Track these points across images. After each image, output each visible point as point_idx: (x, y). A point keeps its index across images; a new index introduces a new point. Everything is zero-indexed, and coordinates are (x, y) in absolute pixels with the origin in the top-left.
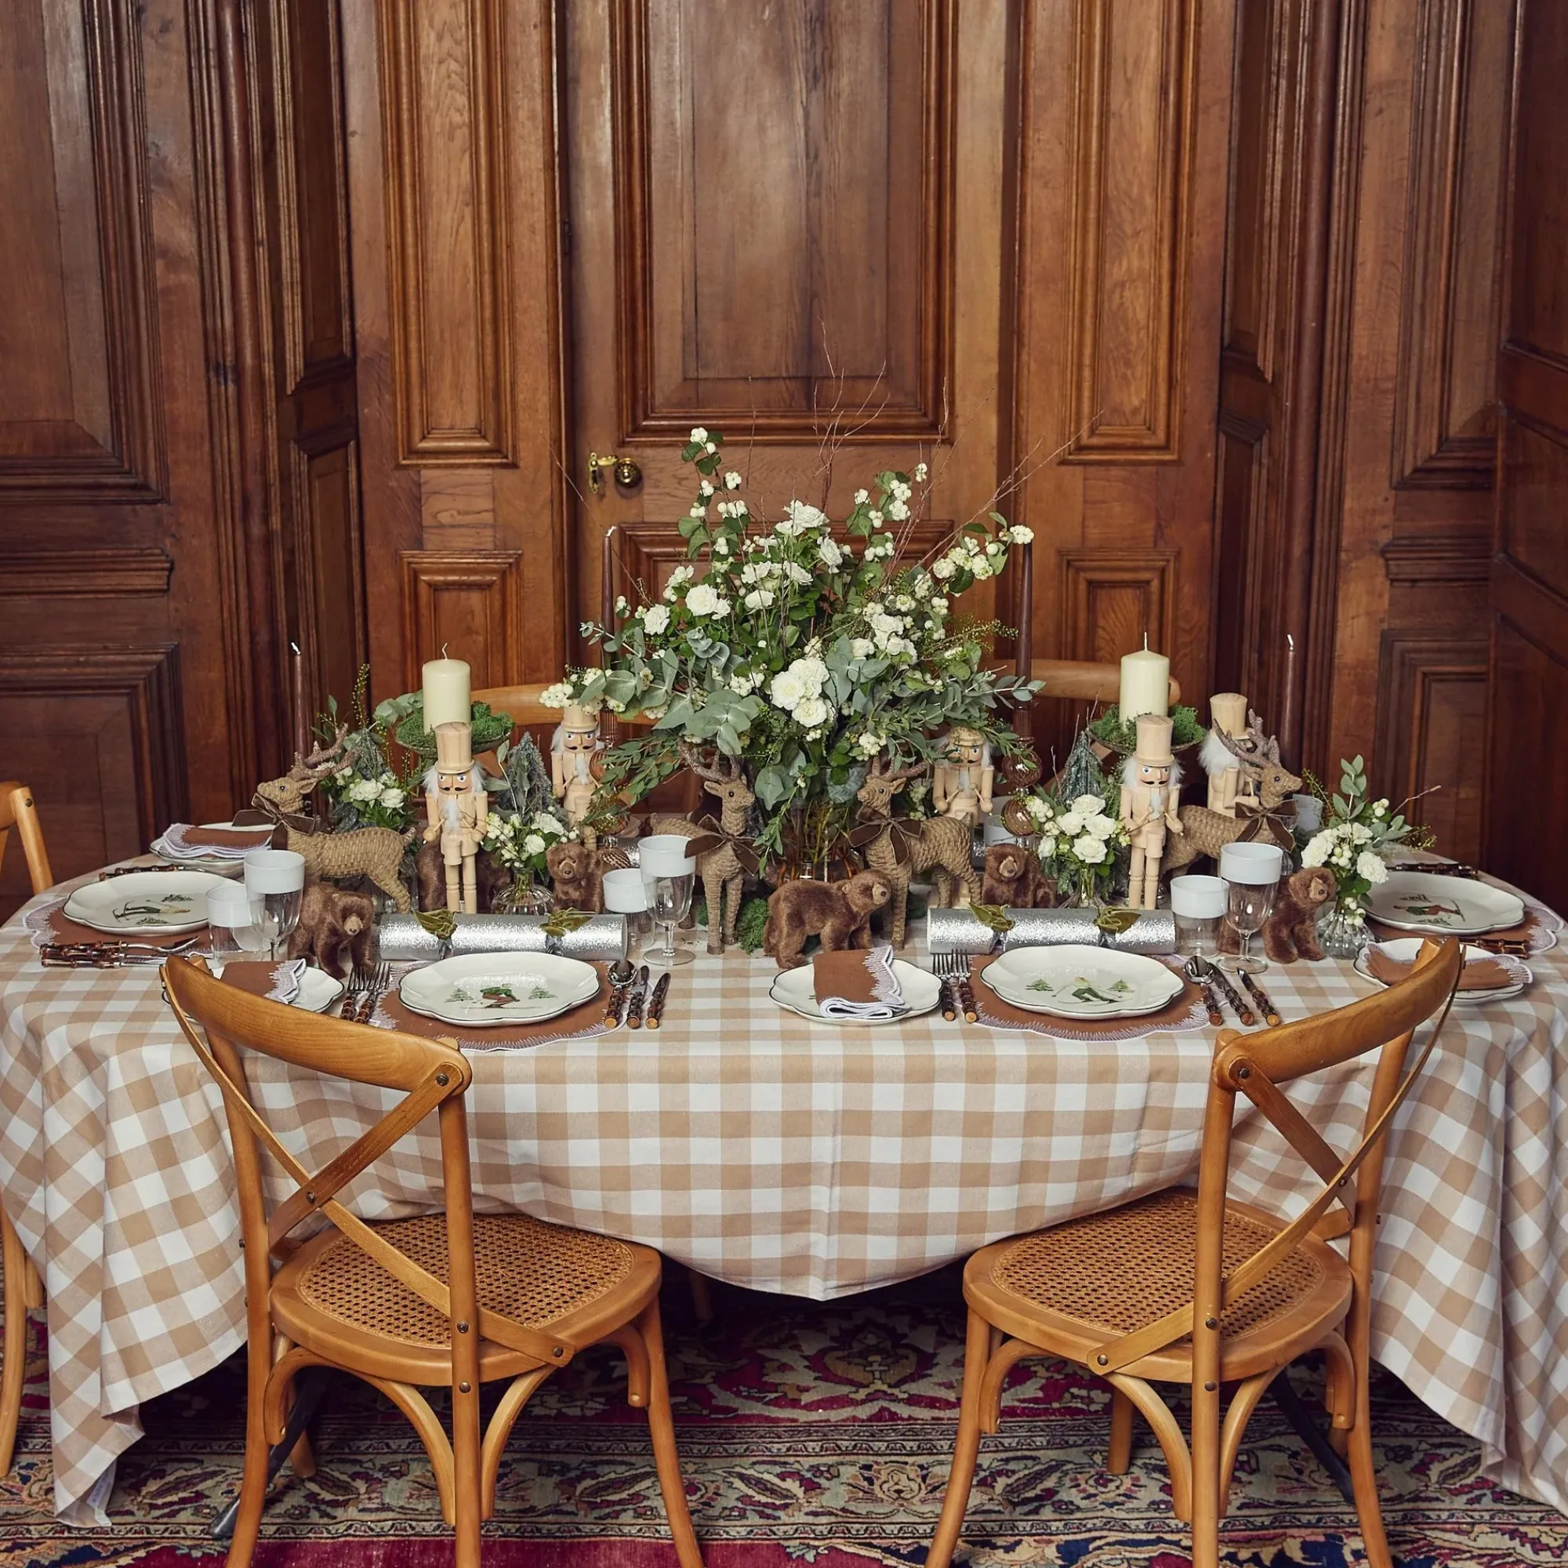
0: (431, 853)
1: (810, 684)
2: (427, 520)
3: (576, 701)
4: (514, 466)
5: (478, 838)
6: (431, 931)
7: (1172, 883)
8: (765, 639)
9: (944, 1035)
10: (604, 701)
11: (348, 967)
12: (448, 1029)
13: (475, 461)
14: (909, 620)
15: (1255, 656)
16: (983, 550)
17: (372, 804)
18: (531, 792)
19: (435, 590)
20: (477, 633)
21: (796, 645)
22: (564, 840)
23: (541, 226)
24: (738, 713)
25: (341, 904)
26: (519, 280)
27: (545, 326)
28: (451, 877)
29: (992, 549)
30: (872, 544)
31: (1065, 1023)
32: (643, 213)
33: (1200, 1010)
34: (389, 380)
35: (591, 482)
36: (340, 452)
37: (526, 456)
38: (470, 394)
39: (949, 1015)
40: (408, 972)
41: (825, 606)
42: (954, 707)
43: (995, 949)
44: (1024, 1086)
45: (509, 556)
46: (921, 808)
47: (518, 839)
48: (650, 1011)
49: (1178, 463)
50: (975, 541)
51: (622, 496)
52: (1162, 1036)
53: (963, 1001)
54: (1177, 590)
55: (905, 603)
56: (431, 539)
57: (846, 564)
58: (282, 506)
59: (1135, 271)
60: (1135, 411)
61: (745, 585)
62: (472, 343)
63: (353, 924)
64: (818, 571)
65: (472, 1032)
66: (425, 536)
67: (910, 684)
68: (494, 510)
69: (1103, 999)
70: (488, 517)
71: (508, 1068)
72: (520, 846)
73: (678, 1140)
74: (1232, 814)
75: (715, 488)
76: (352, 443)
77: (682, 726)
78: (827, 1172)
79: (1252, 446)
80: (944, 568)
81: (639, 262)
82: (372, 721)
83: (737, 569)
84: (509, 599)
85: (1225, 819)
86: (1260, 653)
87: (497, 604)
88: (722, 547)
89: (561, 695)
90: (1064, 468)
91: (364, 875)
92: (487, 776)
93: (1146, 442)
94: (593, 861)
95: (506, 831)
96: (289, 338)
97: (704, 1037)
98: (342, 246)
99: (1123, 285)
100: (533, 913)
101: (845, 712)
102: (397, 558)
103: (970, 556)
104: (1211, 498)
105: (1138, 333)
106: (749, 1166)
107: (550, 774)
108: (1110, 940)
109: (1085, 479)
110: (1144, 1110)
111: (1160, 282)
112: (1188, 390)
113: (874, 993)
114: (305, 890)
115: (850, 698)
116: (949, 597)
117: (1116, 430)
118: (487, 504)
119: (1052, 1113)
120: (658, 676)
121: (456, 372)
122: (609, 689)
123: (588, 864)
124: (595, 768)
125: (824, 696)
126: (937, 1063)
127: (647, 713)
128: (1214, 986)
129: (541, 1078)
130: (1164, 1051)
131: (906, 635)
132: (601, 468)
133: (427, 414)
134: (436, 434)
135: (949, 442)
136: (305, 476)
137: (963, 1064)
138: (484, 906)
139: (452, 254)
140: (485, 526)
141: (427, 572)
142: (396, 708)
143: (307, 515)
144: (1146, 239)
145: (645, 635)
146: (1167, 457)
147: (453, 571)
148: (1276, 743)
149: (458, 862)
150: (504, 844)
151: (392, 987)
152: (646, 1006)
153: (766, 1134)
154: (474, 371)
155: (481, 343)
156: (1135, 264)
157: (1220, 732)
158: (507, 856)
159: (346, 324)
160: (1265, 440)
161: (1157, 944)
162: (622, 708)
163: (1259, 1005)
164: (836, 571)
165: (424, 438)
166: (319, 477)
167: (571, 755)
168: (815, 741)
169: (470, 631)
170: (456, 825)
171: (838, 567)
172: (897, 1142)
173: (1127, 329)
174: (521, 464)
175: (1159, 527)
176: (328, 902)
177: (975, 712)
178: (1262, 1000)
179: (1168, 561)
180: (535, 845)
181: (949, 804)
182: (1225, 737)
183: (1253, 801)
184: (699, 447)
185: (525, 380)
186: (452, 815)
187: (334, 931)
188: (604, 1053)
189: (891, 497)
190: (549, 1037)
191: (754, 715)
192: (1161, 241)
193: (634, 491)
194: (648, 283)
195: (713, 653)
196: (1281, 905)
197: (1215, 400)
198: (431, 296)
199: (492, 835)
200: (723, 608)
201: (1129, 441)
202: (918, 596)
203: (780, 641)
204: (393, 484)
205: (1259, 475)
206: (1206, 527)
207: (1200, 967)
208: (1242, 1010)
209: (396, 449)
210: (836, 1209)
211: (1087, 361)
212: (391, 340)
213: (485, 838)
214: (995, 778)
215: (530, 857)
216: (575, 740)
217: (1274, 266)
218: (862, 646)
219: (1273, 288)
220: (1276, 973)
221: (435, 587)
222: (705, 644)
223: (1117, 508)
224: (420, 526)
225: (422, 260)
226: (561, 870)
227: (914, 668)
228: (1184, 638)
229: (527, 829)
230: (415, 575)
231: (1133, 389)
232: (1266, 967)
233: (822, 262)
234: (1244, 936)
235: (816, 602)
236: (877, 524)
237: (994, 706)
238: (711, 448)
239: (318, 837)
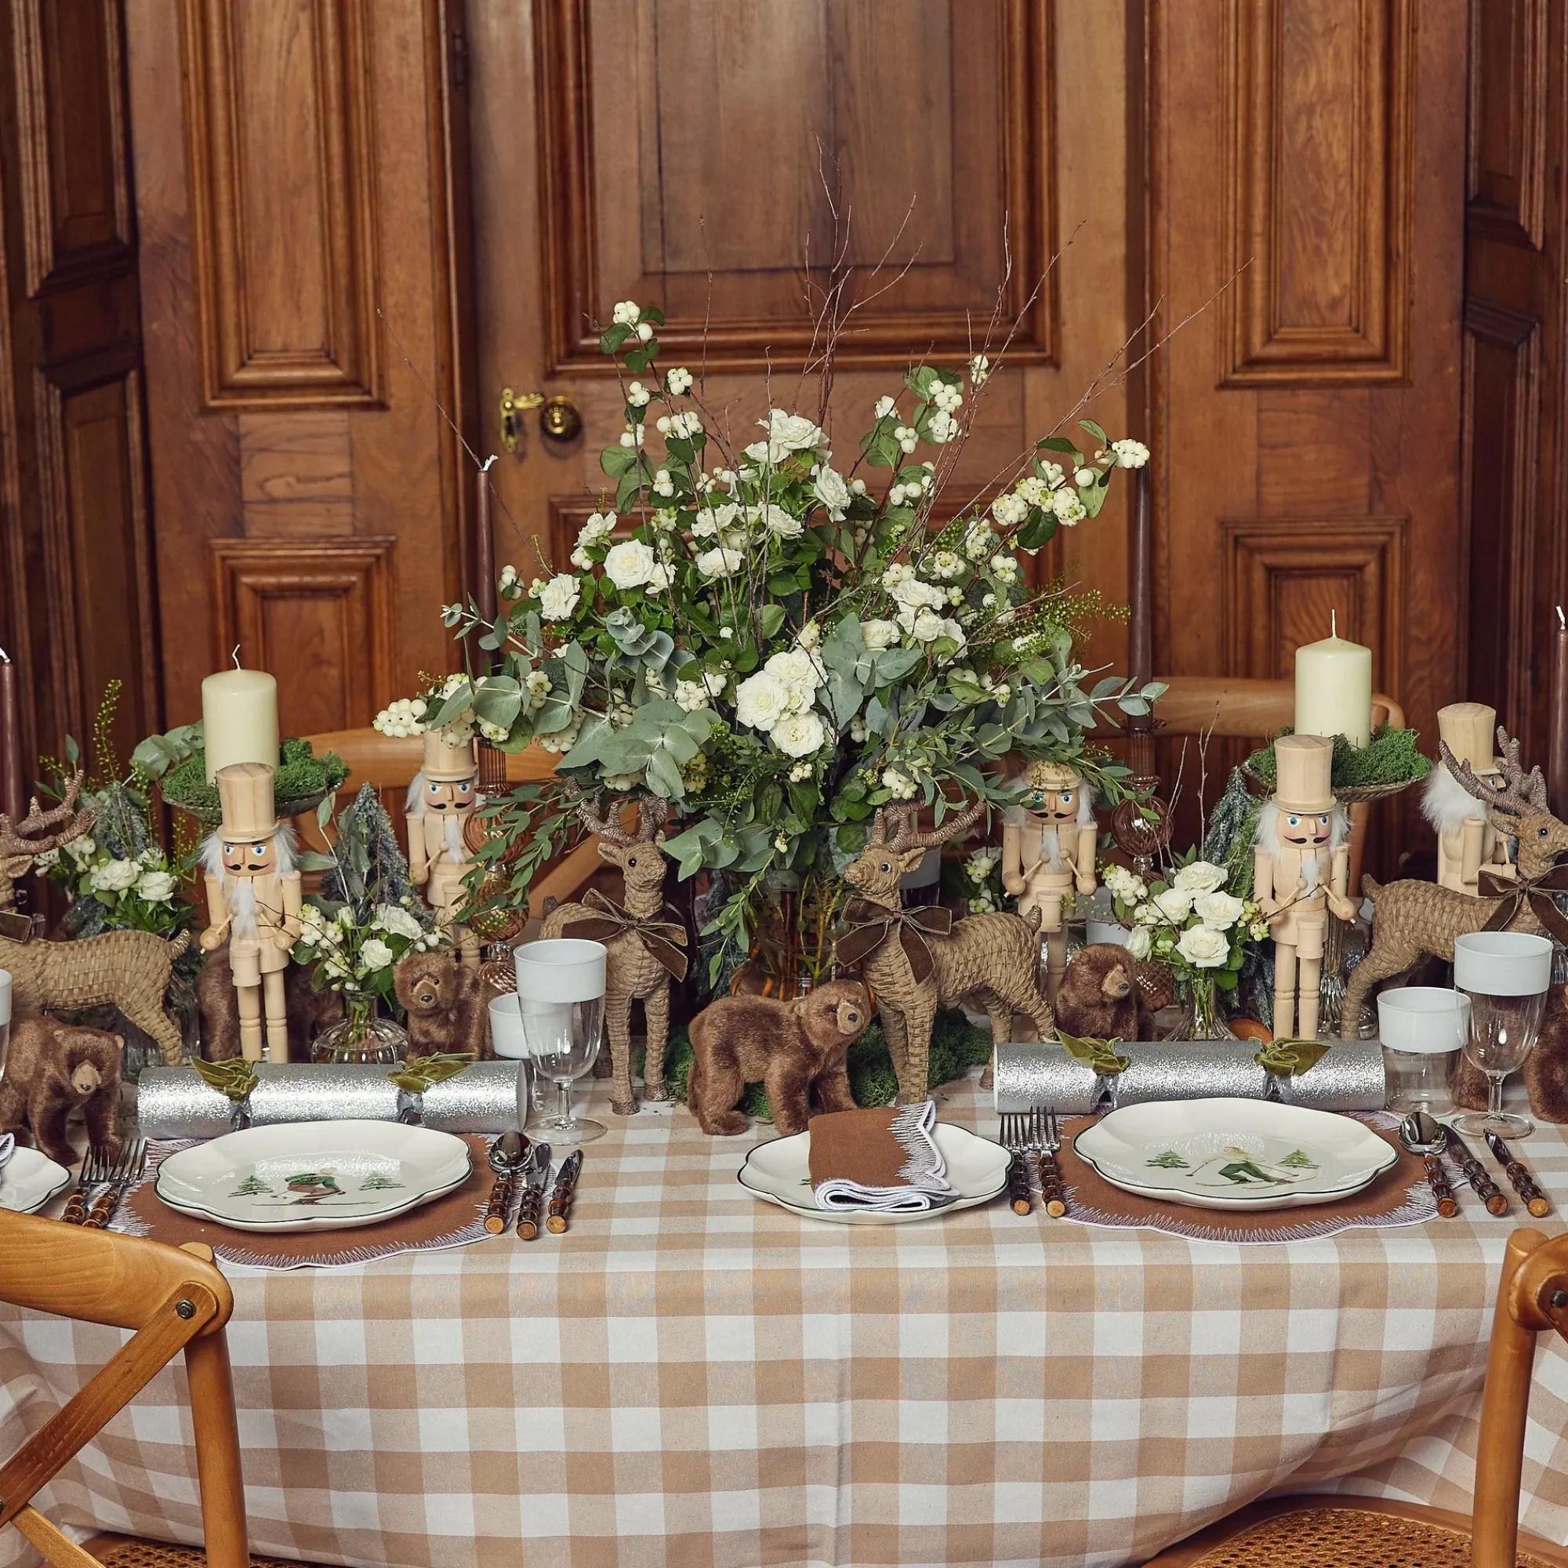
0: (218, 969)
1: (796, 688)
2: (250, 492)
3: (429, 725)
4: (381, 406)
5: (285, 942)
6: (218, 1086)
7: (1380, 998)
8: (731, 625)
9: (1011, 1236)
10: (476, 726)
11: (83, 1147)
12: (230, 1237)
13: (321, 399)
14: (956, 594)
15: (1528, 675)
16: (1070, 480)
17: (123, 894)
18: (372, 875)
19: (264, 598)
20: (329, 663)
21: (781, 634)
22: (421, 947)
23: (416, 38)
24: (680, 735)
25: (67, 1046)
26: (385, 123)
27: (424, 191)
28: (248, 1007)
29: (1084, 477)
30: (901, 480)
31: (1207, 1216)
32: (576, 21)
33: (1423, 1194)
34: (188, 279)
35: (503, 433)
36: (113, 388)
37: (399, 390)
38: (313, 294)
39: (1022, 1205)
40: (173, 1152)
41: (826, 574)
42: (1029, 727)
43: (1102, 1103)
44: (1140, 1315)
45: (376, 545)
46: (987, 894)
47: (349, 944)
48: (553, 1206)
49: (1403, 382)
50: (1058, 467)
51: (553, 454)
52: (1362, 1234)
53: (1045, 1185)
54: (1407, 580)
55: (948, 564)
56: (257, 523)
57: (856, 510)
58: (22, 467)
59: (1330, 87)
60: (1334, 304)
61: (698, 540)
62: (314, 220)
63: (85, 1078)
64: (814, 516)
65: (267, 1241)
66: (247, 515)
67: (957, 692)
68: (351, 475)
69: (1267, 1179)
70: (342, 486)
71: (320, 1296)
72: (354, 959)
73: (591, 1412)
74: (1474, 892)
75: (652, 394)
76: (133, 374)
77: (596, 765)
78: (832, 1461)
79: (1514, 350)
80: (1009, 509)
81: (571, 96)
82: (126, 770)
83: (687, 519)
84: (376, 611)
85: (1462, 899)
86: (1535, 668)
87: (359, 619)
88: (663, 486)
89: (407, 717)
90: (1227, 394)
91: (111, 1005)
92: (302, 847)
93: (1353, 350)
94: (468, 981)
95: (330, 934)
96: (28, 211)
97: (631, 1243)
98: (113, 75)
99: (1310, 110)
100: (374, 1062)
101: (857, 736)
102: (206, 549)
103: (1050, 489)
104: (1455, 437)
105: (1336, 183)
106: (707, 1454)
107: (405, 849)
108: (1282, 1088)
109: (1260, 410)
110: (1336, 1354)
111: (1368, 104)
112: (1415, 270)
113: (905, 1173)
114: (14, 1028)
115: (861, 714)
116: (1018, 554)
117: (1305, 333)
118: (341, 466)
119: (1186, 1358)
120: (559, 685)
121: (291, 265)
122: (481, 707)
123: (459, 986)
124: (472, 836)
125: (818, 708)
126: (1000, 1278)
127: (545, 743)
128: (1447, 1159)
129: (372, 1311)
130: (1363, 1256)
131: (948, 611)
132: (520, 413)
133: (246, 330)
134: (261, 358)
135: (1054, 363)
136: (57, 423)
137: (1041, 1279)
138: (299, 1053)
139: (281, 83)
140: (338, 499)
141: (250, 571)
142: (165, 748)
143: (61, 480)
144: (1346, 38)
145: (544, 623)
146: (1386, 374)
147: (290, 569)
148: (1540, 776)
149: (256, 981)
150: (328, 954)
151: (148, 1177)
152: (548, 1198)
153: (732, 1401)
154: (318, 261)
155: (326, 219)
156: (1329, 77)
157: (1452, 762)
158: (334, 972)
159: (120, 192)
160: (1534, 338)
161: (1355, 1094)
162: (503, 736)
163: (1516, 1183)
164: (841, 517)
165: (242, 365)
166: (80, 424)
167: (436, 817)
168: (803, 782)
169: (318, 661)
170: (251, 923)
171: (845, 512)
172: (940, 1409)
173: (1319, 176)
174: (392, 403)
175: (1376, 484)
176: (48, 1045)
177: (1062, 734)
178: (1523, 1178)
179: (1391, 534)
180: (376, 954)
181: (1027, 884)
182: (1462, 772)
183: (1508, 872)
184: (626, 330)
185: (397, 274)
186: (245, 908)
187: (58, 1090)
188: (474, 1270)
189: (932, 407)
190: (386, 1246)
191: (705, 736)
192: (1368, 40)
193: (571, 446)
194: (585, 128)
195: (647, 646)
196: (1553, 1030)
197: (1459, 284)
198: (251, 146)
199: (308, 940)
200: (661, 577)
201: (1325, 349)
202: (971, 555)
203: (755, 624)
204: (198, 436)
205: (1527, 393)
206: (1449, 480)
207: (1425, 1130)
208: (1489, 1191)
209: (201, 383)
210: (847, 1520)
211: (1258, 227)
212: (191, 217)
213: (297, 944)
214: (1099, 843)
215: (369, 974)
216: (442, 794)
217: (1542, 69)
218: (879, 632)
219: (1540, 104)
220: (1548, 1137)
221: (264, 595)
222: (634, 633)
223: (1310, 455)
224: (239, 501)
225: (236, 93)
226: (418, 995)
227: (961, 664)
228: (1418, 654)
229: (364, 930)
230: (233, 576)
231: (1331, 271)
232: (1531, 1128)
233: (852, 89)
234: (1494, 1079)
235: (813, 569)
236: (908, 446)
237: (1093, 725)
238: (645, 332)
239: (38, 947)
